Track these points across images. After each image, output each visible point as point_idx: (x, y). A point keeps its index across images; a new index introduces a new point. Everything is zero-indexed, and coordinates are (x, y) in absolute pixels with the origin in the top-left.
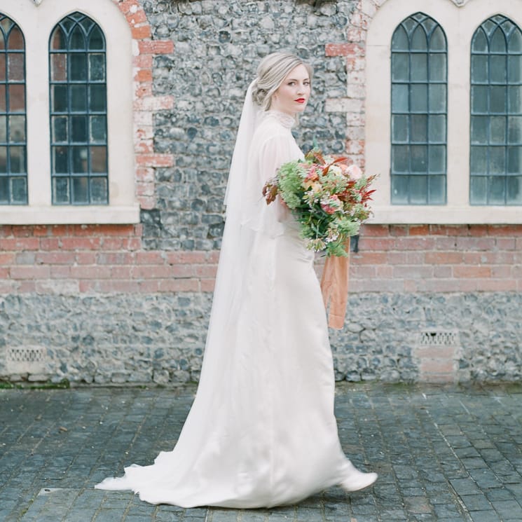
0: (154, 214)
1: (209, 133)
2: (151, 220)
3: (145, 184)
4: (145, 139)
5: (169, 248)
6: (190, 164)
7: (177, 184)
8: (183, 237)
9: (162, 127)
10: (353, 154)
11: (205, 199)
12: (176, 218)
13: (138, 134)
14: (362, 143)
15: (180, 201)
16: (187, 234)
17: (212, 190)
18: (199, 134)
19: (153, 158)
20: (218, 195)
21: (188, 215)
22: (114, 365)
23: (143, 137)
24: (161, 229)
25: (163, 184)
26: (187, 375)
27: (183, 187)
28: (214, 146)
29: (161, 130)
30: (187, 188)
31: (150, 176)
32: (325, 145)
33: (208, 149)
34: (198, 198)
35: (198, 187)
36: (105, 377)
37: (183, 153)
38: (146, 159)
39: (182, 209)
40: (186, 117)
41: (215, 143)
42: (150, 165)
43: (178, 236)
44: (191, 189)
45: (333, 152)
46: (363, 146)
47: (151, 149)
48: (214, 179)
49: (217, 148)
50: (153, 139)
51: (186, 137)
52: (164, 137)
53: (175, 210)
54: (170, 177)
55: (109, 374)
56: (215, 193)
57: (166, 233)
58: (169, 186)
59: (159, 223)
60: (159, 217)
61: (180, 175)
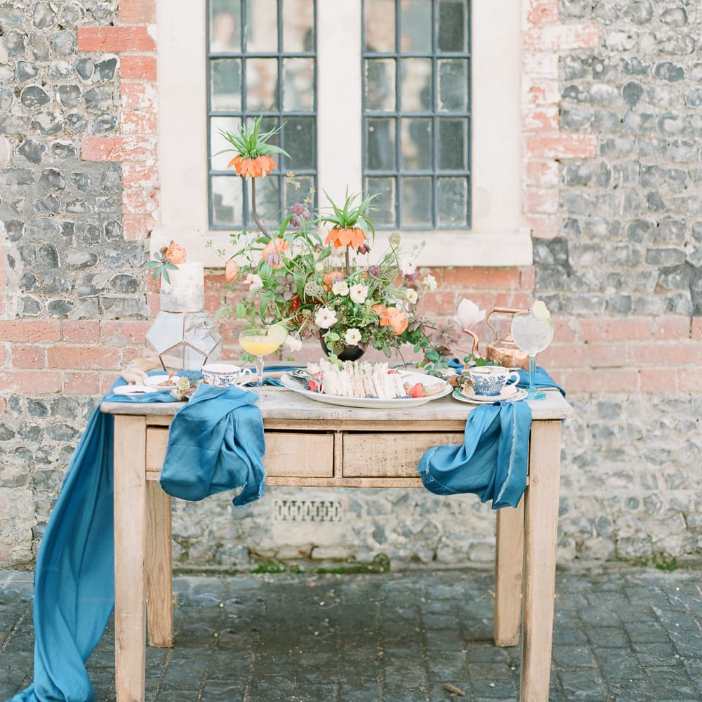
0: (557, 247)
1: (663, 93)
2: (551, 260)
3: (542, 192)
4: (543, 106)
5: (584, 311)
6: (627, 153)
7: (602, 191)
8: (611, 291)
9: (576, 82)
11: (652, 218)
12: (598, 254)
13: (532, 94)
15: (607, 223)
16: (619, 285)
17: (667, 203)
18: (645, 97)
19: (558, 141)
20: (678, 212)
21: (622, 248)
22: (474, 528)
23: (541, 101)
24: (569, 275)
25: (577, 191)
26: (611, 546)
27: (612, 197)
28: (673, 118)
29: (573, 88)
30: (620, 198)
31: (552, 175)
33: (661, 124)
34: (641, 217)
35: (641, 195)
36: (456, 551)
37: (613, 132)
38: (545, 143)
39: (609, 238)
40: (622, 64)
41: (674, 112)
42: (552, 154)
43: (602, 289)
44: (629, 200)
47: (554, 124)
48: (671, 182)
49: (679, 124)
50: (559, 105)
51: (621, 102)
52: (579, 101)
53: (596, 240)
54: (589, 178)
55: (465, 545)
56: (673, 207)
57: (580, 283)
58: (588, 193)
59: (566, 264)
60: (567, 253)
61: (608, 174)
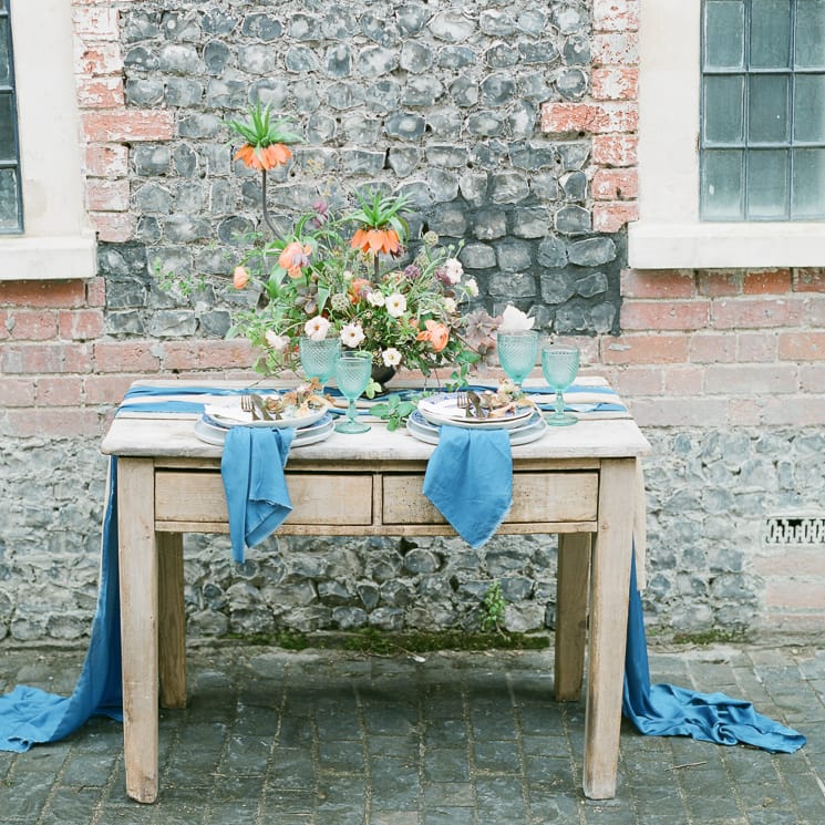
0: (132, 253)
1: (257, 56)
2: (125, 269)
3: (108, 184)
4: (103, 75)
5: (170, 333)
6: (214, 134)
7: (184, 182)
8: (202, 307)
9: (143, 44)
10: (609, 99)
11: (251, 215)
12: (183, 261)
13: (87, 61)
14: (632, 72)
15: (193, 221)
16: (211, 297)
18: (231, 59)
19: (124, 119)
21: (214, 253)
22: (53, 600)
23: (98, 70)
24: (148, 287)
25: (150, 183)
26: (222, 618)
27: (197, 189)
28: (271, 87)
29: (139, 51)
30: (208, 189)
31: (118, 162)
32: (541, 79)
33: (255, 95)
34: (237, 214)
35: (234, 186)
36: (34, 626)
37: (194, 106)
38: (105, 121)
39: (197, 241)
40: (200, 18)
41: (272, 80)
42: (117, 137)
43: (190, 305)
44: (218, 192)
45: (559, 96)
46: (633, 80)
47: (118, 99)
49: (278, 93)
50: (124, 74)
51: (202, 68)
52: (148, 70)
53: (181, 244)
54: (166, 166)
55: (44, 619)
56: (276, 200)
57: (162, 296)
58: (168, 186)
59: (144, 273)
60: (144, 259)
61: (192, 160)
